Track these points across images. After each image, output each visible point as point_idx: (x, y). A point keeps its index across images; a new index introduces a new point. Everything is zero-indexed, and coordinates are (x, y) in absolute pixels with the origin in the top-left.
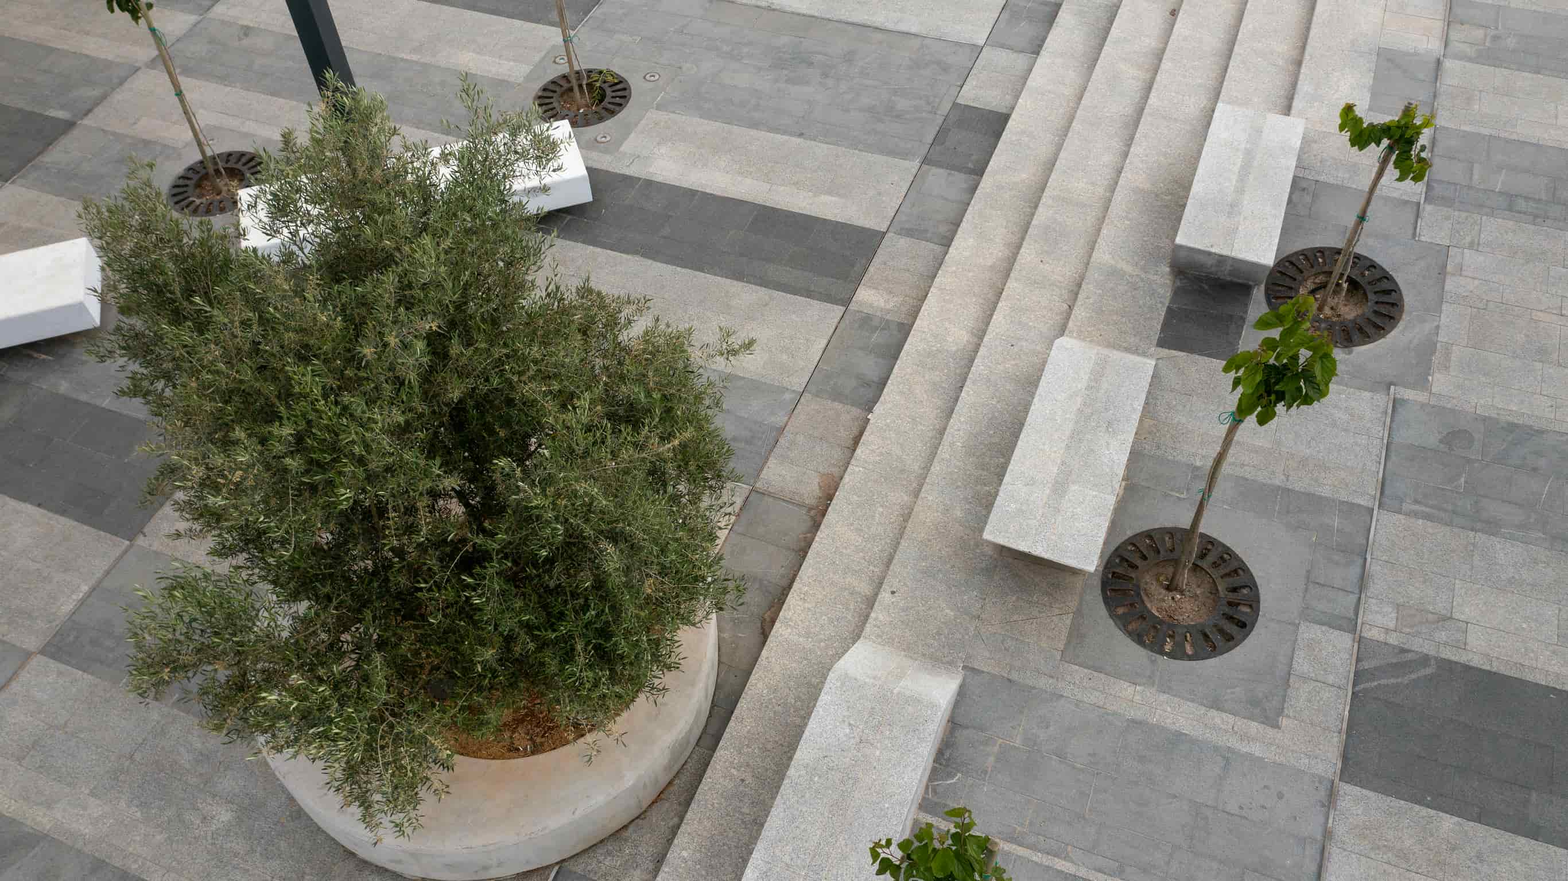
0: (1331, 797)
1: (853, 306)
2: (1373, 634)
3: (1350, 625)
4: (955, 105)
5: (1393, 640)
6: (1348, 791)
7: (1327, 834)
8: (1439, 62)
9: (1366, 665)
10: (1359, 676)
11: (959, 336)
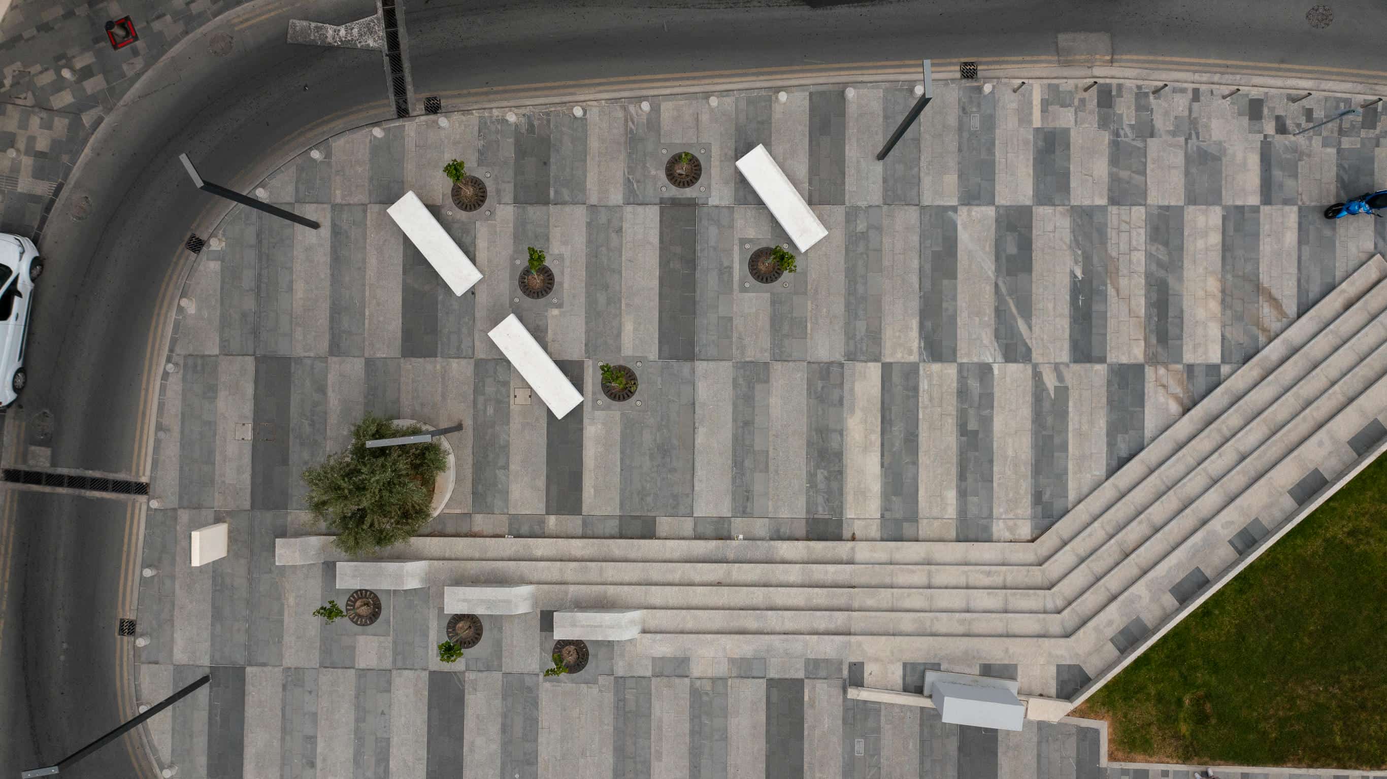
0: (425, 670)
1: (547, 516)
2: (467, 674)
3: (468, 669)
4: (655, 517)
5: (466, 679)
6: (427, 673)
7: (416, 670)
8: (687, 677)
9: (458, 674)
10: (455, 673)
11: (539, 553)
